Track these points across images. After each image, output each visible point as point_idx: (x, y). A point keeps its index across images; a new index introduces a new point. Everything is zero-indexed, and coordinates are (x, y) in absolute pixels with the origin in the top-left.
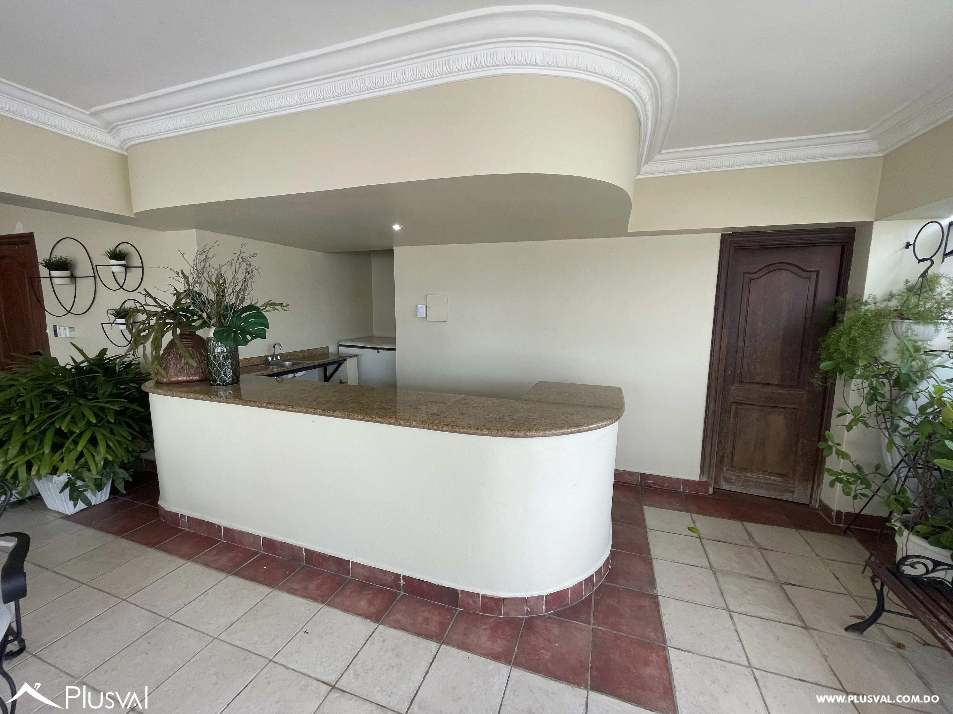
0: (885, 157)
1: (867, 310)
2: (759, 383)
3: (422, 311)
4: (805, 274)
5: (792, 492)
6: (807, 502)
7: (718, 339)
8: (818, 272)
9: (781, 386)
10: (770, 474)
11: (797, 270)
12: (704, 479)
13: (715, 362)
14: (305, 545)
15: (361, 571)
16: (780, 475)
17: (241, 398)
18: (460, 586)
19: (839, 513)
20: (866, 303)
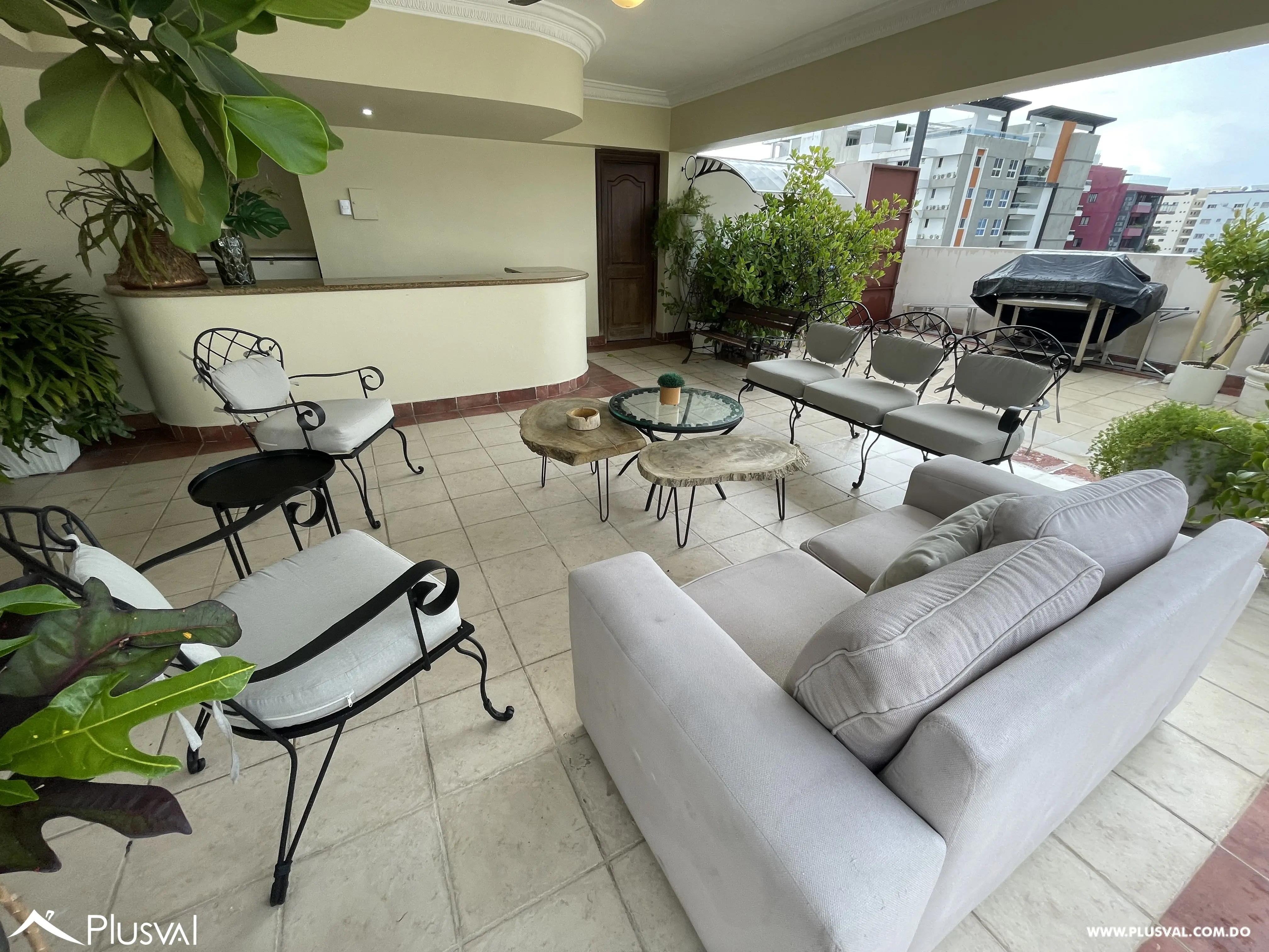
0: (673, 109)
1: (670, 209)
2: (622, 263)
3: (347, 211)
4: (639, 184)
5: (643, 332)
6: (650, 336)
7: (600, 233)
8: (644, 183)
9: (634, 264)
10: (632, 324)
11: (635, 181)
12: (602, 334)
13: (600, 249)
14: (412, 400)
15: (466, 401)
16: (637, 323)
17: (323, 285)
18: (535, 385)
19: (666, 334)
20: (669, 205)
